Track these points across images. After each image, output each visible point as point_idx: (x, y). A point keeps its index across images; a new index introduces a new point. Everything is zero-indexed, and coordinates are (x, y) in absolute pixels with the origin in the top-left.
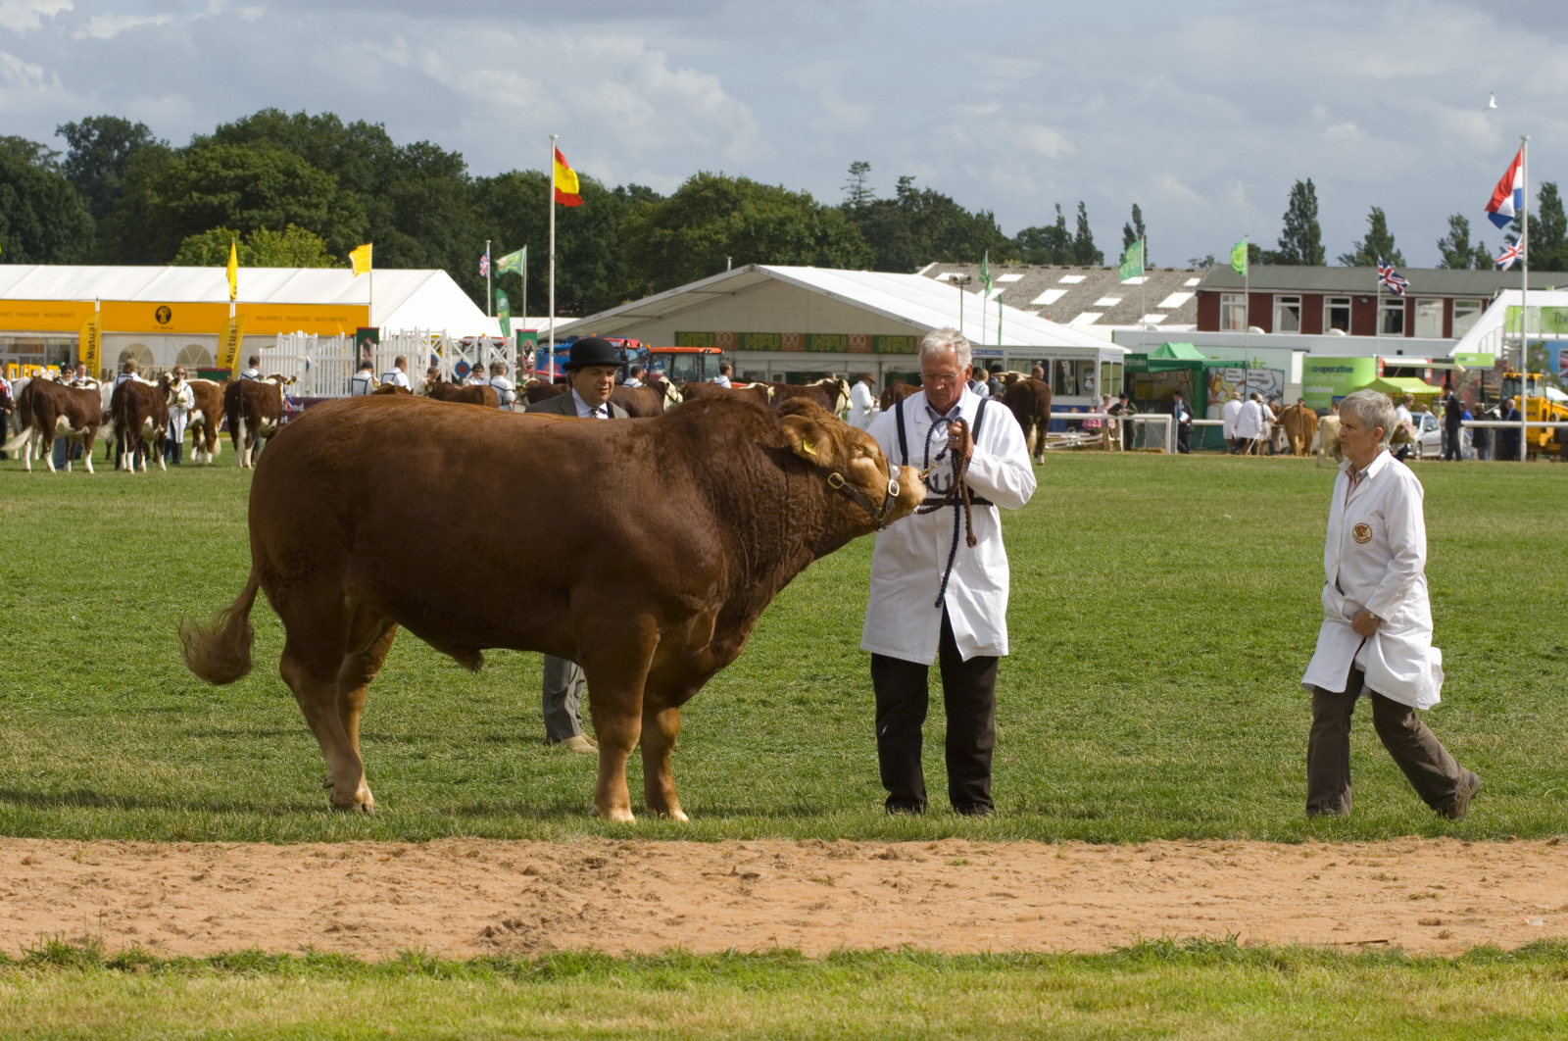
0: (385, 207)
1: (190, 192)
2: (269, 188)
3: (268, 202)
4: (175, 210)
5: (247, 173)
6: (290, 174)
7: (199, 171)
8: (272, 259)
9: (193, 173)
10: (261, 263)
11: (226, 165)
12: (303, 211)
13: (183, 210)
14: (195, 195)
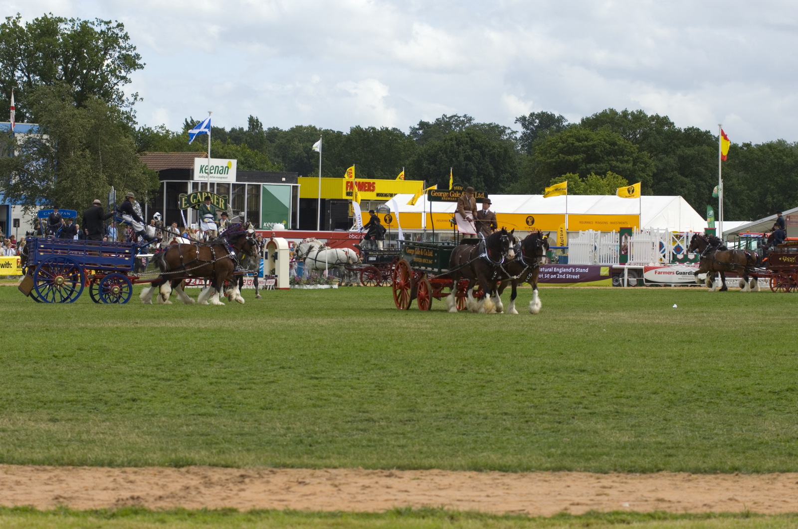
0: (672, 160)
1: (558, 154)
2: (601, 151)
3: (600, 159)
4: (550, 164)
5: (589, 143)
6: (613, 144)
7: (563, 142)
8: (599, 191)
9: (560, 144)
10: (591, 193)
11: (578, 140)
12: (618, 164)
13: (554, 164)
14: (560, 155)
